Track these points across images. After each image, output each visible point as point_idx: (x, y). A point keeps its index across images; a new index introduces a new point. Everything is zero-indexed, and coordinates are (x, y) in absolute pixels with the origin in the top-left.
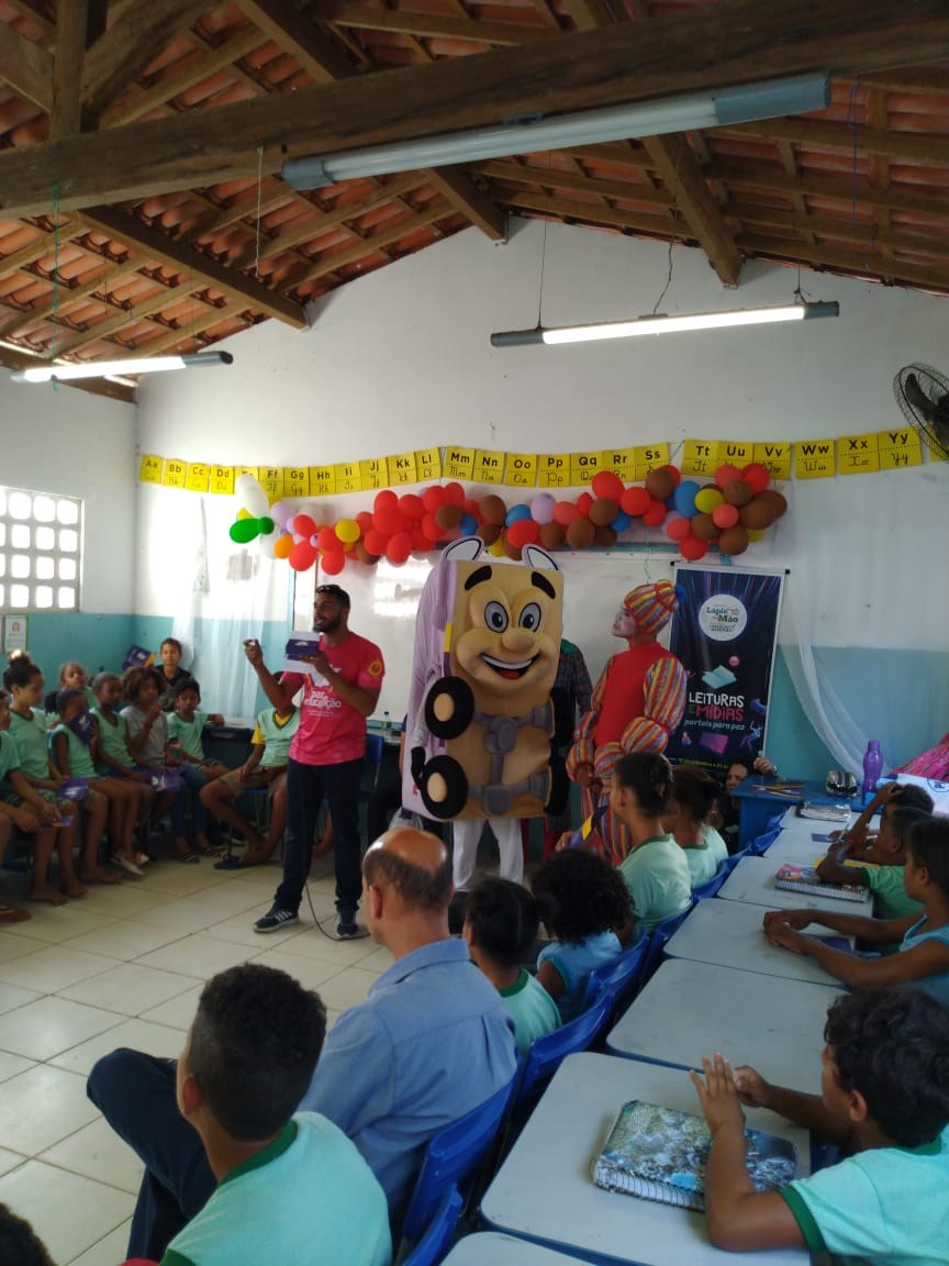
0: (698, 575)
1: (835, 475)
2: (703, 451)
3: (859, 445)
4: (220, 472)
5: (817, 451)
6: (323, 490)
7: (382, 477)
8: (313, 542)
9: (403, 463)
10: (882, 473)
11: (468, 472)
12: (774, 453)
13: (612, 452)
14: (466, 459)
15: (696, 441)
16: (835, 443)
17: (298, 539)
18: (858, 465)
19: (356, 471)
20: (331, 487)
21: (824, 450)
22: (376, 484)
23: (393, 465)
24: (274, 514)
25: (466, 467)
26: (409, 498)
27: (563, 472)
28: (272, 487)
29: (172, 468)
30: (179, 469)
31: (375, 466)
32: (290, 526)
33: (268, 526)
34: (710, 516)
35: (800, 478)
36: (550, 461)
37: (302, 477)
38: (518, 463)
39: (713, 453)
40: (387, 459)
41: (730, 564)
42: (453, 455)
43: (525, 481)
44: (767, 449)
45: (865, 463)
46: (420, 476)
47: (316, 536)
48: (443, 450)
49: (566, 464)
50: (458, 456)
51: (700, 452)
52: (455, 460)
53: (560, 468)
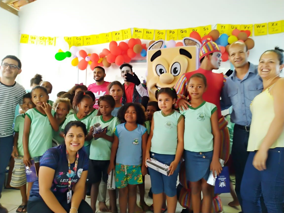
1: (266, 35)
2: (223, 27)
3: (275, 24)
4: (50, 39)
5: (261, 27)
6: (88, 44)
7: (110, 38)
8: (87, 59)
9: (117, 34)
10: (282, 33)
12: (247, 28)
13: (192, 28)
14: (140, 32)
15: (220, 24)
16: (268, 24)
17: (80, 59)
18: (274, 31)
19: (100, 37)
20: (91, 42)
21: (263, 26)
22: (108, 41)
23: (114, 35)
24: (72, 50)
25: (140, 35)
26: (123, 43)
27: (175, 35)
28: (69, 43)
29: (32, 38)
30: (35, 38)
31: (107, 35)
32: (78, 54)
33: (69, 55)
35: (256, 35)
36: (170, 32)
37: (80, 39)
38: (159, 33)
39: (227, 28)
40: (112, 33)
44: (244, 26)
45: (277, 30)
46: (124, 37)
47: (88, 57)
48: (132, 29)
49: (176, 33)
50: (137, 31)
51: (222, 28)
52: (136, 32)
53: (174, 34)
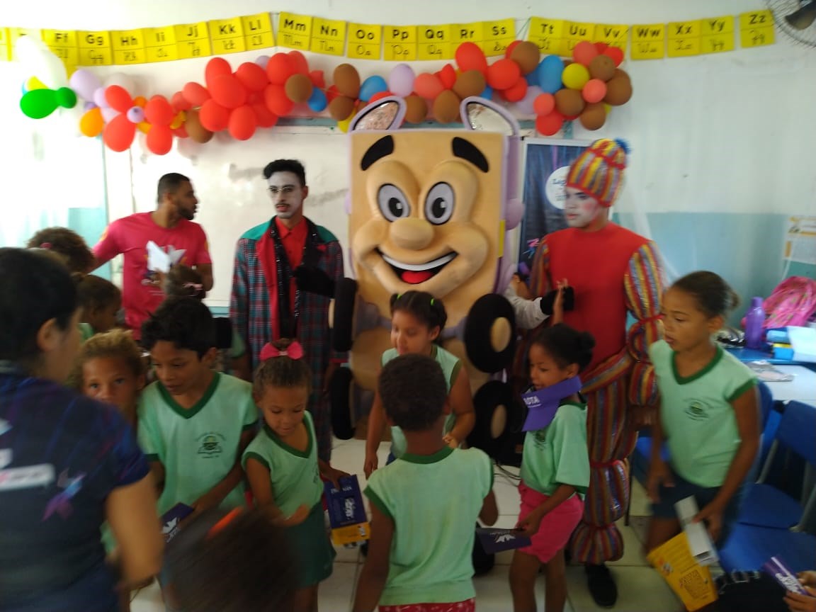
0: (546, 148)
1: (661, 58)
2: (547, 28)
3: (684, 30)
5: (649, 34)
6: (130, 58)
7: (203, 44)
8: (131, 116)
9: (227, 29)
10: (701, 57)
11: (305, 41)
12: (611, 35)
13: (459, 25)
14: (301, 26)
15: (540, 19)
16: (667, 27)
17: (109, 114)
18: (683, 50)
19: (170, 37)
20: (139, 54)
21: (655, 33)
22: (196, 53)
23: (215, 31)
24: (76, 83)
25: (302, 36)
26: (248, 67)
27: (409, 45)
28: (63, 53)
31: (192, 31)
32: (99, 98)
33: (70, 99)
34: (580, 92)
35: (633, 59)
36: (396, 33)
37: (101, 43)
38: (360, 33)
39: (558, 32)
40: (208, 24)
41: (572, 138)
42: (286, 22)
43: (368, 53)
44: (605, 29)
45: (689, 47)
46: (250, 43)
47: (136, 111)
48: (275, 16)
49: (412, 37)
50: (292, 22)
51: (544, 31)
52: (289, 27)
53: (405, 40)
